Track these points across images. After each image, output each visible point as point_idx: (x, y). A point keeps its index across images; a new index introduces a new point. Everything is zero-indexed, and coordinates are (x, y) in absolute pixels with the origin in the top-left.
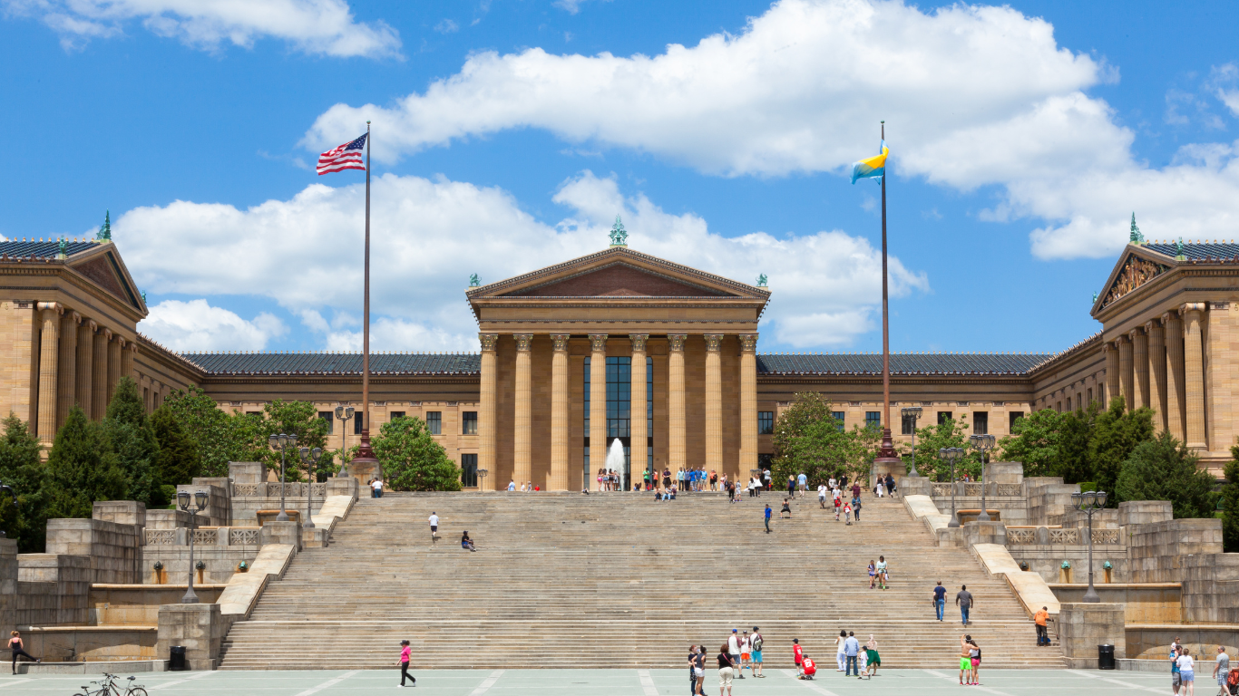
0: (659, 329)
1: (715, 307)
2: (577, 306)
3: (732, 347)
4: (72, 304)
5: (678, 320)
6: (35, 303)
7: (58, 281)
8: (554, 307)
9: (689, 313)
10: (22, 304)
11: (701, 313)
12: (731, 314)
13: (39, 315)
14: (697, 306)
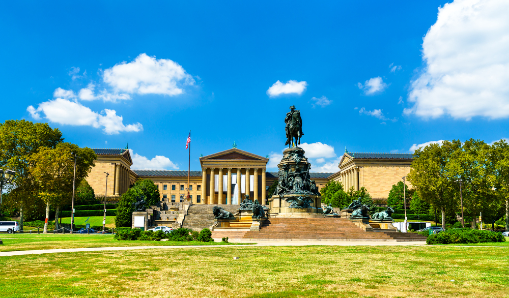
0: (244, 167)
1: (256, 162)
2: (225, 161)
3: (260, 171)
4: (122, 164)
5: (248, 165)
6: (115, 164)
7: (120, 159)
8: (219, 161)
9: (250, 163)
10: (113, 164)
11: (253, 163)
12: (260, 164)
13: (116, 166)
14: (252, 162)
